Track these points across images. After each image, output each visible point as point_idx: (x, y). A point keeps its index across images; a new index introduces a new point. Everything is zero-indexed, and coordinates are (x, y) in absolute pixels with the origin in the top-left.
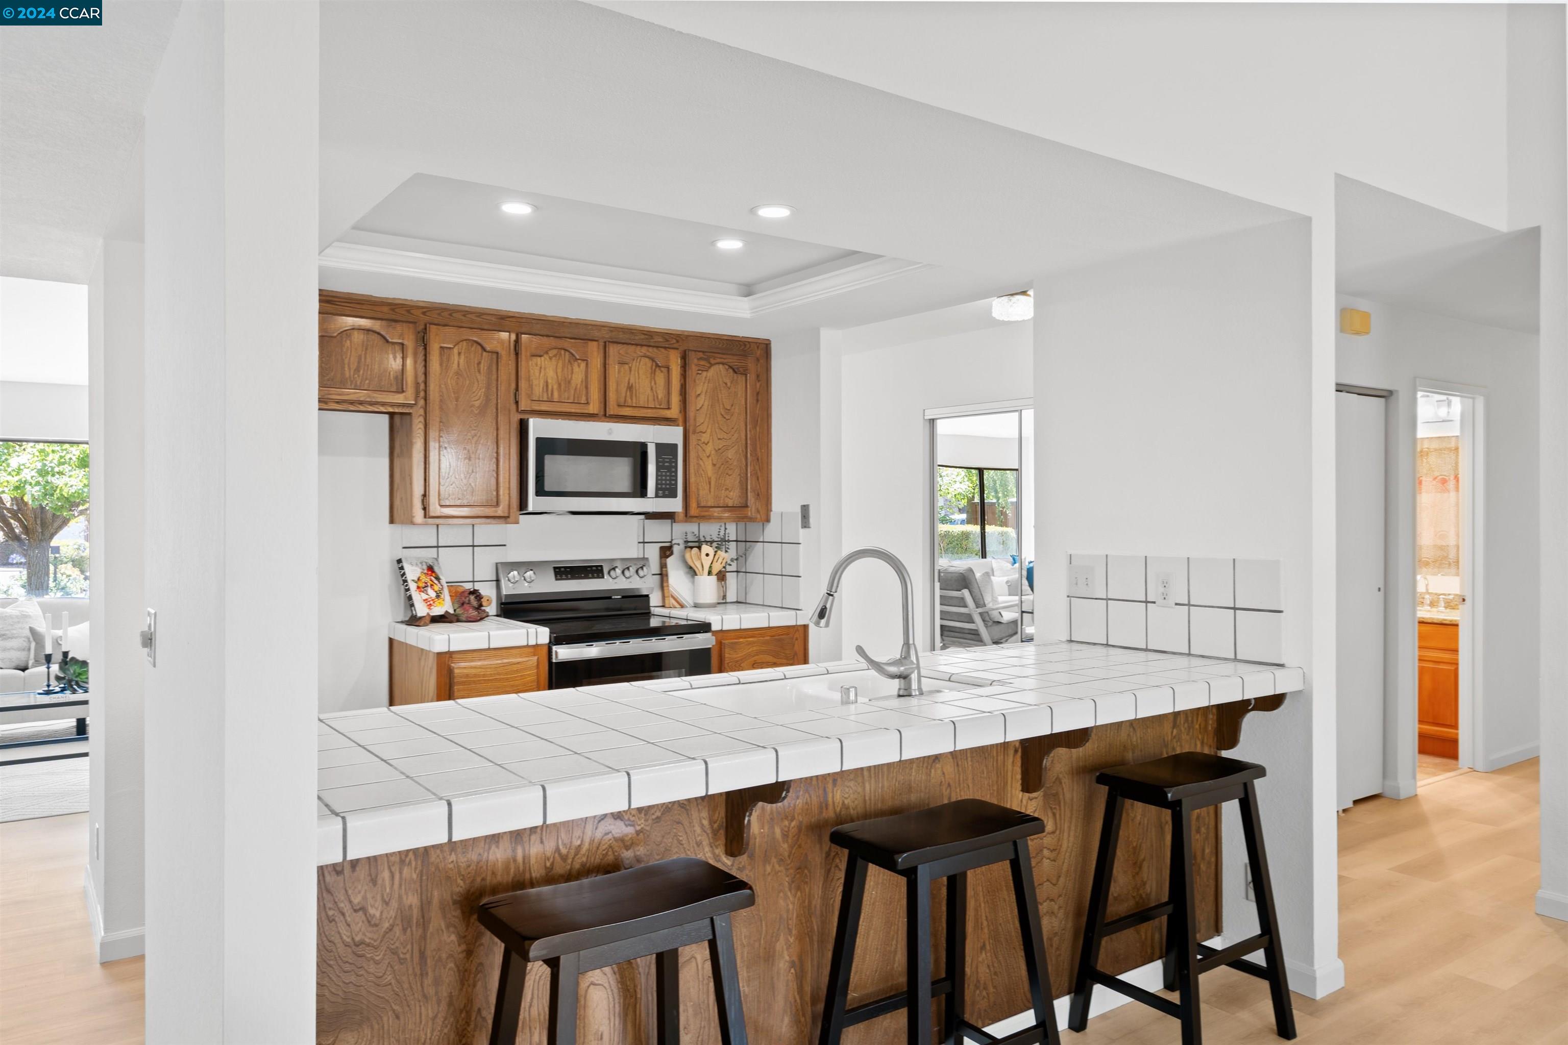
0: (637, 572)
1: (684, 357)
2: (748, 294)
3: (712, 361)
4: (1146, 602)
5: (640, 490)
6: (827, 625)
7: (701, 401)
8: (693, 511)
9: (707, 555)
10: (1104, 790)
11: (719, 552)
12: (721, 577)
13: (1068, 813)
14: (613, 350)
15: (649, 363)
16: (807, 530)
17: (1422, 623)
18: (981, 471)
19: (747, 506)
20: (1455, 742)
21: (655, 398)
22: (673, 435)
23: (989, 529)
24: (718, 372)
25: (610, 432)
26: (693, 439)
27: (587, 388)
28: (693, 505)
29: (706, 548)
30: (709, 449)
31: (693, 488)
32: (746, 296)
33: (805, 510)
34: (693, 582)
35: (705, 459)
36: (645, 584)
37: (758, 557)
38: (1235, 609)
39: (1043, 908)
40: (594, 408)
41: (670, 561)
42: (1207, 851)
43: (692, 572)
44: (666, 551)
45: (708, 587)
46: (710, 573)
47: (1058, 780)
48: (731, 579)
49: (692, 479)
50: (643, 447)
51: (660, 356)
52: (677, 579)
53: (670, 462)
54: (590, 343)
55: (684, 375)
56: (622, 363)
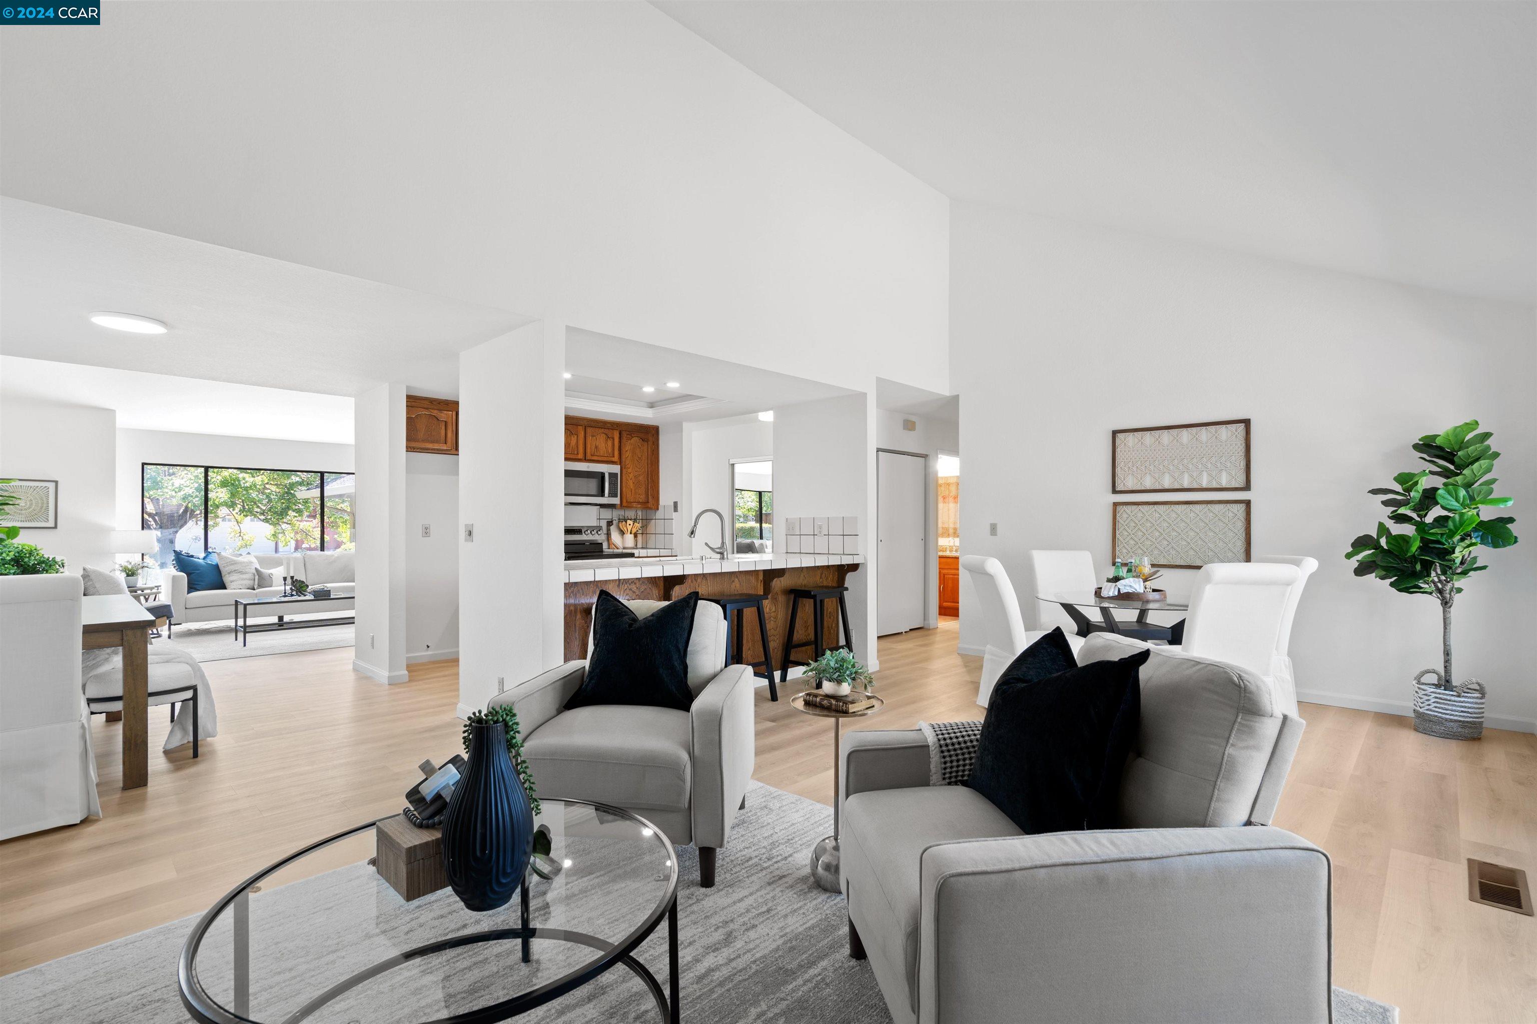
0: (597, 532)
1: (620, 434)
2: (652, 407)
3: (633, 435)
4: (814, 535)
5: (602, 493)
6: (694, 537)
7: (628, 454)
8: (624, 504)
9: (630, 525)
10: (792, 596)
11: (635, 523)
12: (636, 536)
13: (780, 605)
14: (589, 430)
15: (605, 436)
16: (676, 513)
17: (940, 557)
18: (760, 493)
19: (648, 502)
20: (957, 609)
21: (607, 451)
22: (616, 469)
23: (764, 525)
24: (635, 440)
25: (588, 467)
26: (624, 471)
27: (577, 447)
28: (624, 501)
29: (629, 522)
30: (631, 476)
31: (624, 493)
32: (651, 408)
33: (676, 504)
34: (623, 538)
35: (630, 480)
36: (600, 538)
37: (651, 528)
38: (843, 535)
39: (770, 639)
40: (581, 456)
41: (612, 528)
42: (834, 625)
43: (622, 533)
44: (610, 523)
45: (629, 540)
46: (631, 533)
47: (777, 593)
48: (640, 537)
49: (624, 489)
50: (602, 475)
51: (609, 433)
52: (615, 537)
53: (615, 481)
54: (579, 427)
55: (620, 442)
56: (593, 436)
